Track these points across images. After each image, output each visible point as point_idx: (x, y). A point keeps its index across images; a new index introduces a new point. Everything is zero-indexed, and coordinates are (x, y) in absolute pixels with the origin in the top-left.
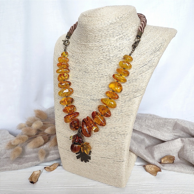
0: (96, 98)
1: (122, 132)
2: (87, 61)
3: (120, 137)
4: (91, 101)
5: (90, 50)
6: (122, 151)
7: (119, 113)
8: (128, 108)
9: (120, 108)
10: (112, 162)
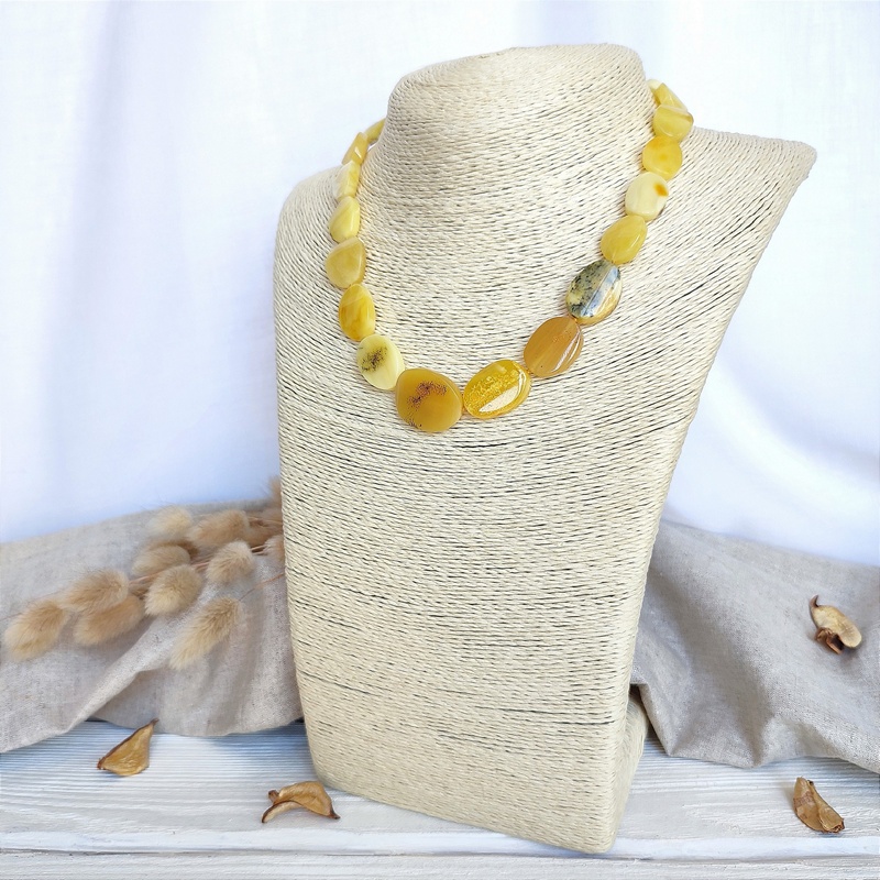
0: (481, 439)
1: (602, 585)
2: (434, 276)
3: (593, 609)
4: (457, 451)
5: (451, 228)
6: (601, 676)
7: (588, 502)
8: (627, 477)
9: (590, 477)
10: (554, 730)
